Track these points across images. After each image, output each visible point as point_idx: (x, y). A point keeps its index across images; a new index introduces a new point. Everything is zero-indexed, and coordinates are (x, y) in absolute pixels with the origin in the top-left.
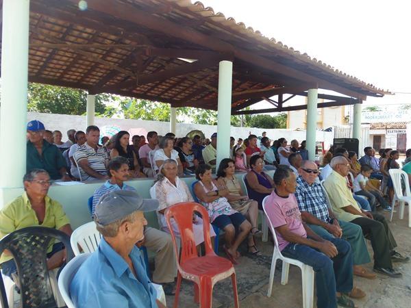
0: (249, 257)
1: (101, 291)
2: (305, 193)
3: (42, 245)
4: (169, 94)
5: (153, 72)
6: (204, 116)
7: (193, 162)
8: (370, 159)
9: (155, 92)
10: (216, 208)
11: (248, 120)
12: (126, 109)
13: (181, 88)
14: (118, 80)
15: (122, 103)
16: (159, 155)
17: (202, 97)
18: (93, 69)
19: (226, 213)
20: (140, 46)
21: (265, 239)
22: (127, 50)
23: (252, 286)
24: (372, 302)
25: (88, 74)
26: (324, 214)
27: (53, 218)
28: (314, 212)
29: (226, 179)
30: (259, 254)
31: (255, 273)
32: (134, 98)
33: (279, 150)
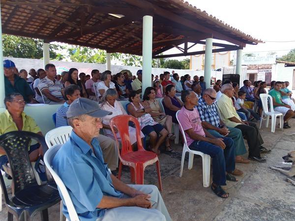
0: (166, 154)
1: (75, 162)
2: (205, 109)
3: (24, 143)
4: (105, 43)
5: (93, 25)
6: (131, 60)
7: (125, 91)
8: (247, 88)
9: (95, 41)
10: (143, 121)
11: (162, 63)
12: (73, 54)
13: (114, 38)
14: (67, 32)
15: (70, 50)
16: (101, 85)
17: (130, 45)
18: (47, 23)
19: (150, 124)
20: (83, 5)
21: (177, 142)
22: (72, 8)
23: (169, 171)
24: (247, 177)
25: (43, 27)
26: (217, 122)
27: (29, 128)
28: (210, 121)
29: (149, 101)
30: (173, 151)
31: (170, 163)
32: (78, 46)
33: (185, 83)
